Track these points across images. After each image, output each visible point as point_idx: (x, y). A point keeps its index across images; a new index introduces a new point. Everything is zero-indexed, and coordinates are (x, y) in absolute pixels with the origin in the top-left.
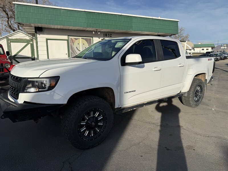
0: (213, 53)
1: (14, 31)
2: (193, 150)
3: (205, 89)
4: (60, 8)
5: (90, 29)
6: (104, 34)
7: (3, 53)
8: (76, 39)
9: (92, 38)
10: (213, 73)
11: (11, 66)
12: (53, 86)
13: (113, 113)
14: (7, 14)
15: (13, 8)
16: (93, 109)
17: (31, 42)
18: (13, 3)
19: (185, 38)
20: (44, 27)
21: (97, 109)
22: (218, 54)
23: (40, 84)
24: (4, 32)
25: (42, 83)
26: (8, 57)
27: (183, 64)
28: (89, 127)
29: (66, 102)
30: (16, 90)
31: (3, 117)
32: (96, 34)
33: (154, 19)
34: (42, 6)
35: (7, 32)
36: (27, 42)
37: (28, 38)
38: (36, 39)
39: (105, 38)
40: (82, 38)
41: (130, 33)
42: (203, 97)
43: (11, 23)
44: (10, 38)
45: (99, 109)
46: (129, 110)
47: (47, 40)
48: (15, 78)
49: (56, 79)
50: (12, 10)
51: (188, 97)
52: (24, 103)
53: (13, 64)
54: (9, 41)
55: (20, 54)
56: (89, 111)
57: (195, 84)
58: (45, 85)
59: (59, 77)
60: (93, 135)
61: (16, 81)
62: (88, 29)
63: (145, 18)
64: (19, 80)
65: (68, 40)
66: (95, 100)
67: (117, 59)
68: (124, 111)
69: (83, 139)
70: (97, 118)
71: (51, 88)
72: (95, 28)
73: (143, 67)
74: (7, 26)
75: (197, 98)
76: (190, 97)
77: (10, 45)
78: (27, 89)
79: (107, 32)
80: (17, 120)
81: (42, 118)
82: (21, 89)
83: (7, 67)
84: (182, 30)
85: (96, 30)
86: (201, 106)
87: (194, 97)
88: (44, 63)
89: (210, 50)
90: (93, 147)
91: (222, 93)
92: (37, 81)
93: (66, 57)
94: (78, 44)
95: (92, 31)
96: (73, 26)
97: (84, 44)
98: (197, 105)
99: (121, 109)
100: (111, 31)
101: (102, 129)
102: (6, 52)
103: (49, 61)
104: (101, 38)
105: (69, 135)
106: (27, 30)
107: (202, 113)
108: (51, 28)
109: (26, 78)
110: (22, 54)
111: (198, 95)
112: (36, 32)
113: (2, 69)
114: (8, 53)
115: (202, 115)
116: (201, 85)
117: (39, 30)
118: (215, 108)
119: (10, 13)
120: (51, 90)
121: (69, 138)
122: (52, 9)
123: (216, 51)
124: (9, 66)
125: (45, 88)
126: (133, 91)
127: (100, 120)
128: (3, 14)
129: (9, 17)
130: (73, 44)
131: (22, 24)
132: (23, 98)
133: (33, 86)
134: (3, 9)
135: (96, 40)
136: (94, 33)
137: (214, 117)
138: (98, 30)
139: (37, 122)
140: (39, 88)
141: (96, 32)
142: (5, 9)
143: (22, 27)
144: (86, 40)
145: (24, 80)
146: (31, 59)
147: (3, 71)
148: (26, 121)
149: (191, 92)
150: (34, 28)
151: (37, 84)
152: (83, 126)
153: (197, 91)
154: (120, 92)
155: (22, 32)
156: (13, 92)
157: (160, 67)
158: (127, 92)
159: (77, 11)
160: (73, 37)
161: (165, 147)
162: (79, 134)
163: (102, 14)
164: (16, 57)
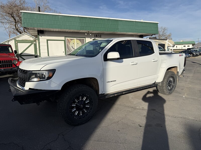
0: (193, 49)
1: (20, 33)
2: (161, 127)
3: (178, 79)
4: (58, 14)
5: (83, 31)
6: (95, 35)
7: (12, 52)
8: (71, 40)
9: (85, 39)
10: (184, 66)
11: (18, 62)
12: (51, 77)
13: (97, 98)
14: (15, 19)
15: (19, 14)
16: (81, 94)
17: (35, 43)
18: (20, 11)
19: (168, 36)
20: (45, 30)
21: (85, 94)
22: (197, 50)
23: (41, 75)
24: (13, 35)
25: (43, 75)
26: (15, 55)
27: (157, 59)
28: (78, 108)
29: (60, 89)
30: (23, 80)
31: (13, 100)
32: (88, 35)
33: (137, 22)
34: (43, 13)
35: (14, 34)
36: (31, 42)
37: (32, 39)
38: (39, 40)
39: (96, 39)
40: (76, 39)
41: (117, 33)
42: (175, 87)
43: (18, 26)
44: (17, 39)
45: (86, 95)
46: (111, 96)
47: (48, 40)
48: (23, 71)
49: (53, 71)
50: (19, 16)
51: (162, 86)
52: (29, 89)
53: (20, 61)
54: (17, 42)
55: (25, 52)
56: (78, 96)
57: (168, 75)
58: (45, 76)
59: (55, 70)
60: (81, 115)
61: (23, 73)
62: (81, 31)
63: (129, 21)
64: (26, 72)
65: (65, 40)
66: (83, 87)
67: (100, 56)
68: (107, 97)
69: (73, 117)
70: (85, 102)
71: (49, 78)
72: (87, 31)
73: (122, 62)
74: (15, 29)
75: (170, 87)
76: (163, 87)
77: (17, 45)
78: (32, 79)
79: (97, 33)
80: (24, 103)
81: (42, 101)
82: (27, 79)
83: (15, 63)
84: (165, 30)
85: (88, 32)
86: (174, 94)
87: (168, 87)
88: (45, 59)
89: (191, 46)
90: (82, 124)
91: (195, 83)
92: (39, 73)
93: (63, 54)
94: (73, 43)
95: (85, 33)
96: (69, 29)
97: (78, 44)
98: (170, 93)
99: (104, 95)
100: (101, 33)
101: (89, 110)
102: (14, 51)
103: (49, 58)
104: (92, 39)
105: (62, 114)
106: (31, 33)
107: (174, 100)
108: (51, 31)
109: (30, 71)
110: (27, 52)
111: (171, 84)
112: (38, 34)
113: (11, 64)
114: (16, 52)
115: (173, 101)
116: (173, 76)
117: (41, 32)
118: (185, 96)
119: (17, 18)
120: (49, 79)
121: (62, 116)
122: (52, 15)
123: (196, 48)
124: (17, 62)
125: (45, 78)
126: (114, 81)
127: (87, 103)
128: (12, 19)
129: (16, 22)
130: (69, 44)
131: (27, 28)
132: (28, 86)
133: (36, 77)
134: (12, 15)
135: (88, 40)
136: (86, 34)
137: (184, 102)
138: (89, 32)
139: (38, 105)
140: (40, 78)
141: (88, 33)
142: (13, 15)
143: (27, 30)
144: (80, 40)
145: (29, 72)
146: (34, 57)
147: (11, 66)
148: (31, 104)
149: (164, 82)
150: (37, 31)
151: (39, 75)
152: (73, 107)
153: (170, 81)
154: (103, 82)
155: (27, 34)
156: (21, 82)
157: (137, 62)
158: (109, 82)
159: (72, 17)
160: (69, 38)
161: (139, 125)
162: (71, 113)
163: (93, 19)
164: (22, 54)
